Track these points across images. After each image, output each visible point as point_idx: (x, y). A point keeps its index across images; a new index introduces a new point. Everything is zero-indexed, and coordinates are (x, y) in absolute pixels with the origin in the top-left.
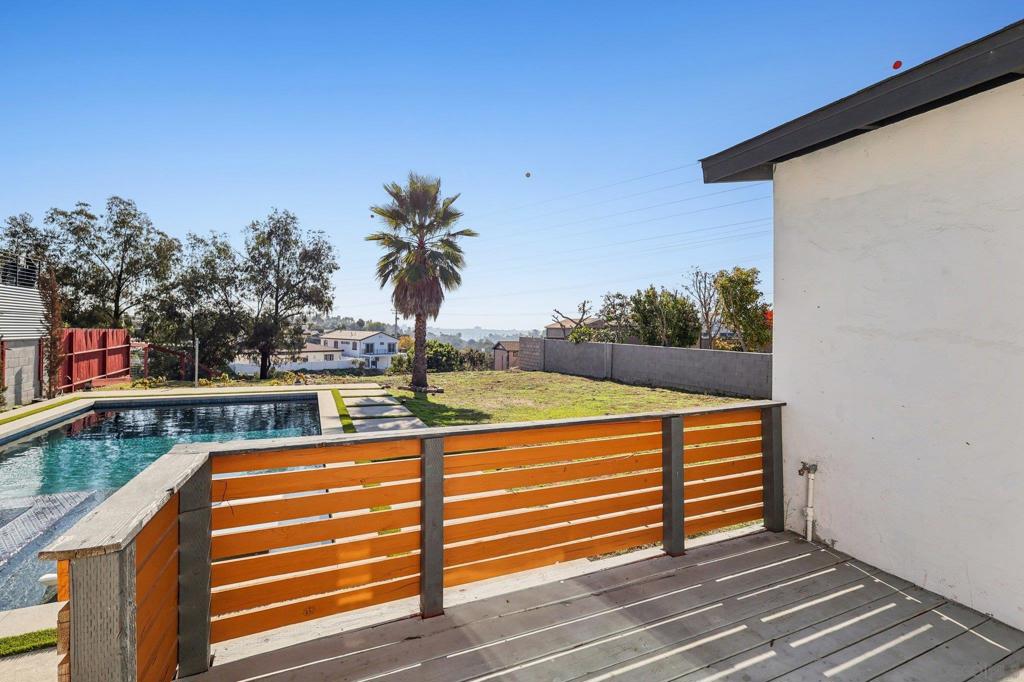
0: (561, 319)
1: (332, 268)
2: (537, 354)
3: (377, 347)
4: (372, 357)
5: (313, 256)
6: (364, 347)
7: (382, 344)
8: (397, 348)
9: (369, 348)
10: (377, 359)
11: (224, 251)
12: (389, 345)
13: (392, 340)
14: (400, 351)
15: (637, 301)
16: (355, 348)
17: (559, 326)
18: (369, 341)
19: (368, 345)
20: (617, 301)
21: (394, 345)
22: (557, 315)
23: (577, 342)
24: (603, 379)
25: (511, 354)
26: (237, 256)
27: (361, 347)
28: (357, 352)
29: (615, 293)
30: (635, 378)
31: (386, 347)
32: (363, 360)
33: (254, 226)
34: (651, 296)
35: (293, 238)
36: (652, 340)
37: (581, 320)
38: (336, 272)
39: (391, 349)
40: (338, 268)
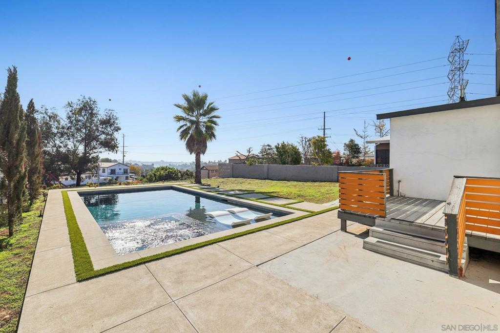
0: (239, 154)
1: (118, 129)
2: (229, 170)
3: (117, 171)
4: (115, 177)
5: (108, 122)
6: (110, 171)
7: (120, 169)
8: (129, 171)
9: (113, 172)
10: (118, 177)
11: (54, 117)
12: (124, 169)
13: (126, 168)
14: (131, 173)
15: (277, 148)
16: (104, 171)
17: (238, 158)
18: (112, 168)
19: (112, 170)
20: (267, 147)
21: (127, 170)
22: (237, 153)
23: (251, 165)
24: (265, 179)
25: (210, 171)
26: (61, 120)
27: (108, 171)
28: (106, 174)
29: (266, 144)
30: (279, 178)
31: (122, 171)
32: (111, 178)
33: (70, 105)
34: (284, 146)
35: (94, 112)
36: (284, 163)
37: (248, 156)
38: (119, 131)
39: (125, 172)
40: (120, 129)
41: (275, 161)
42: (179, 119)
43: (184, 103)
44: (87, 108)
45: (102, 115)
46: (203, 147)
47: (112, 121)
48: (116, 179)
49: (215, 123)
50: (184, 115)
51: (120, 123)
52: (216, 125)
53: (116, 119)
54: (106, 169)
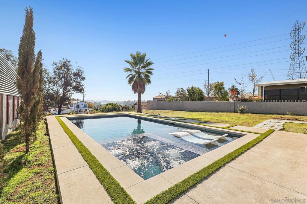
0: (161, 95)
1: (83, 79)
2: (154, 105)
3: (80, 106)
4: (79, 109)
5: (78, 74)
6: (76, 106)
7: (82, 105)
8: (87, 106)
9: (78, 106)
10: (81, 110)
11: (45, 71)
12: (85, 105)
13: (86, 104)
14: (89, 107)
17: (161, 97)
18: (77, 104)
20: (181, 90)
21: (86, 105)
22: (159, 94)
23: (170, 101)
24: (180, 111)
27: (75, 106)
28: (74, 108)
29: (180, 88)
31: (83, 106)
32: (76, 110)
33: (55, 64)
34: (193, 89)
37: (167, 95)
38: (85, 80)
39: (85, 106)
40: (85, 79)
41: (186, 99)
42: (127, 70)
43: (131, 60)
44: (65, 65)
45: (74, 70)
46: (143, 89)
47: (80, 74)
48: (80, 111)
49: (151, 73)
50: (131, 68)
51: (85, 75)
52: (151, 74)
53: (83, 72)
54: (74, 105)
